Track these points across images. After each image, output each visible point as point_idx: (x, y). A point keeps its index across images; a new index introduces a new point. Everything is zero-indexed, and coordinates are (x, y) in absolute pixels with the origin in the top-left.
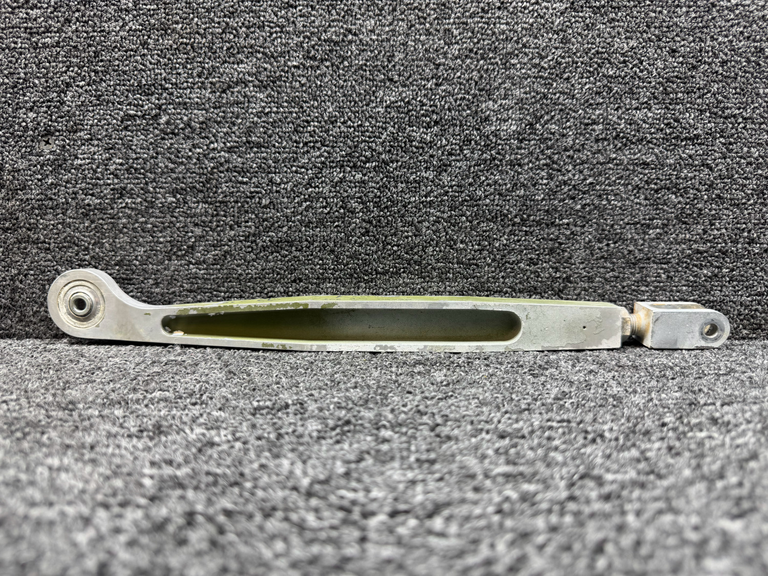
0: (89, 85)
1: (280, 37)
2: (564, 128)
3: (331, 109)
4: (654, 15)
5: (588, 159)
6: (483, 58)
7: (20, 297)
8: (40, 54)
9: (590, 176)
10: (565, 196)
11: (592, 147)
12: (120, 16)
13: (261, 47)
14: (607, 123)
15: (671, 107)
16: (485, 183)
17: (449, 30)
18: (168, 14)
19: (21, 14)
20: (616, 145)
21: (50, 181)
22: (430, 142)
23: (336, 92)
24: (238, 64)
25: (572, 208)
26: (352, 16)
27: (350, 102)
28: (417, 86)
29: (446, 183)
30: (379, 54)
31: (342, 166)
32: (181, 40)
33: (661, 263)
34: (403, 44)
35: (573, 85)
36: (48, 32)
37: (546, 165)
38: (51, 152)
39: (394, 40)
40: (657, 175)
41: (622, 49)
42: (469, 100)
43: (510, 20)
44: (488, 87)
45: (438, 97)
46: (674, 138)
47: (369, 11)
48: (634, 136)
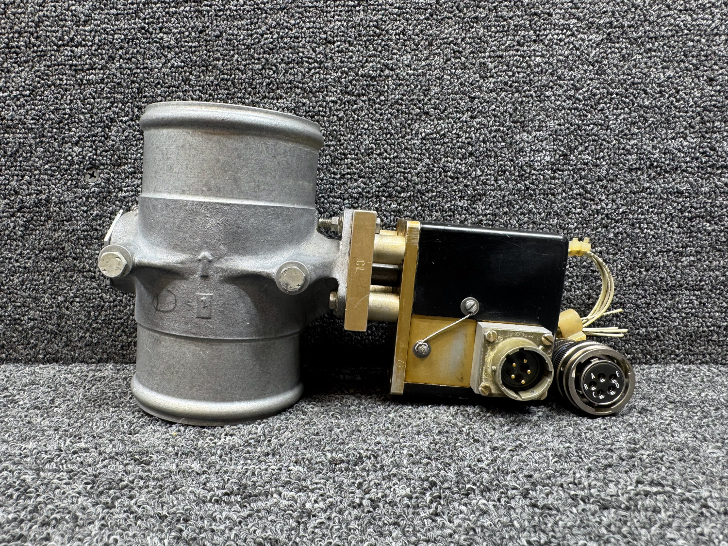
0: (132, 120)
1: (318, 73)
2: (598, 159)
3: (367, 142)
4: (691, 44)
5: (621, 188)
6: (517, 91)
7: (66, 323)
8: (85, 91)
9: (622, 205)
10: (598, 224)
11: (625, 176)
12: (162, 53)
13: (300, 82)
14: (640, 153)
15: (707, 136)
16: (519, 212)
17: (484, 64)
18: (209, 52)
19: (66, 52)
20: (650, 175)
21: (95, 213)
22: (465, 172)
23: (373, 125)
24: (278, 99)
25: (604, 237)
26: (388, 51)
27: (387, 135)
28: (452, 118)
29: (481, 212)
30: (415, 88)
31: (378, 197)
32: (222, 76)
33: (694, 290)
34: (439, 78)
35: (607, 117)
36: (92, 69)
37: (580, 194)
38: (95, 186)
39: (430, 75)
40: (691, 203)
41: (659, 79)
42: (503, 132)
43: (545, 53)
44: (523, 119)
45: (473, 129)
46: (709, 167)
47: (406, 46)
48: (668, 165)
